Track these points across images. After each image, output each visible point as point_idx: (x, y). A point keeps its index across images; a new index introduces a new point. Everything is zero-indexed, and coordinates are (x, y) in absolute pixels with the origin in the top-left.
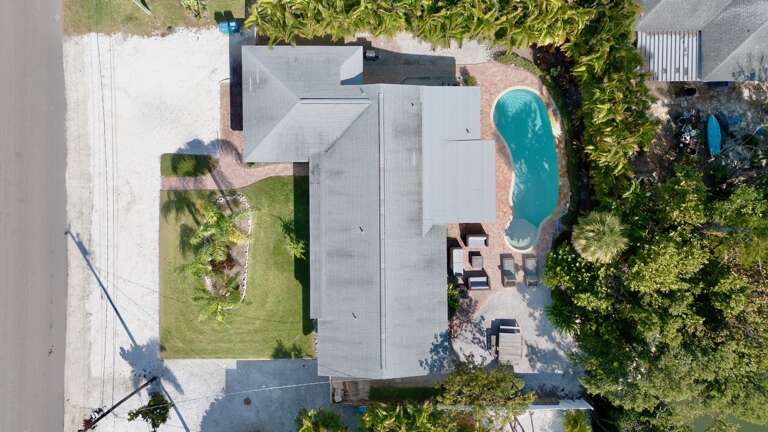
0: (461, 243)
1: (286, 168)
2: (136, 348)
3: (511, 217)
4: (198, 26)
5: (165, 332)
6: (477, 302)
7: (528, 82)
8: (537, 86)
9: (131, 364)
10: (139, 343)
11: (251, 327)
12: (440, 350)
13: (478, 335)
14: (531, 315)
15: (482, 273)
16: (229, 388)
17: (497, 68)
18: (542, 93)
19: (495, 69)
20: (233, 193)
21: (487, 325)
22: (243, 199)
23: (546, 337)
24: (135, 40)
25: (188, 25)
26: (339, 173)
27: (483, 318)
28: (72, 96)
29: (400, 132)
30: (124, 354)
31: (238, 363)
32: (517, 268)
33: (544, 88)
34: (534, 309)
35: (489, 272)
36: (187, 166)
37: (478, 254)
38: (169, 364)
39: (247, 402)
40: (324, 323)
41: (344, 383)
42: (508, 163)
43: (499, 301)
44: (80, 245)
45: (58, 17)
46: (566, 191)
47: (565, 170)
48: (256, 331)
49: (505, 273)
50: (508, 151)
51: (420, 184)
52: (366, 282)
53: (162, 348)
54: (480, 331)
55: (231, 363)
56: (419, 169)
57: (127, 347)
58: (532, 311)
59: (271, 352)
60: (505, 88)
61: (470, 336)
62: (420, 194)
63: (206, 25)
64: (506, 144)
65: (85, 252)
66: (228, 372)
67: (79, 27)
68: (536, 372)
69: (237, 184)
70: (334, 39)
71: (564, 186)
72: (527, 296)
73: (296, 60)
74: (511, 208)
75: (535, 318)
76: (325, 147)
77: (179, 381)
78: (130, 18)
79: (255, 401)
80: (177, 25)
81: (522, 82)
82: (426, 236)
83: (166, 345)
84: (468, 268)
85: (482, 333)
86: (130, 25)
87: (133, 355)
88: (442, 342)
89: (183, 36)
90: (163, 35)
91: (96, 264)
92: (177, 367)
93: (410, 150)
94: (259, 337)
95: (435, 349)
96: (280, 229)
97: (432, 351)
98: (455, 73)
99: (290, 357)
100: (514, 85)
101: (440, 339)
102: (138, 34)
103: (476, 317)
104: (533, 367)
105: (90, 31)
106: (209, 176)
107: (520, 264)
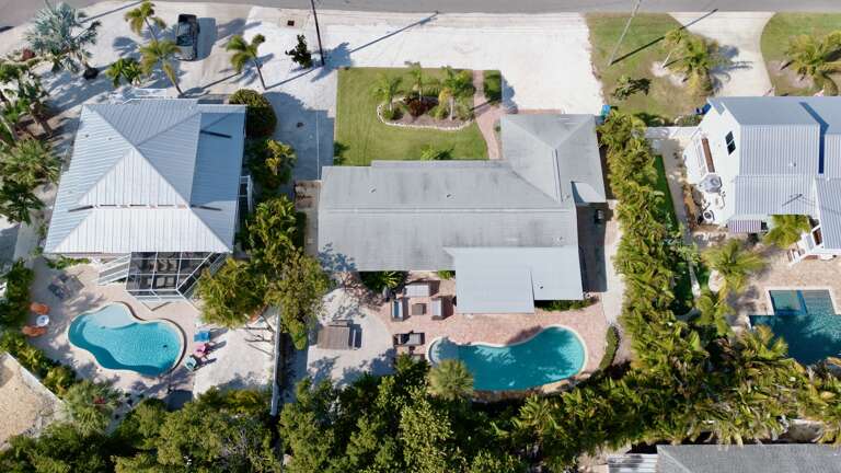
0: (434, 297)
1: (495, 154)
2: (348, 53)
3: (460, 344)
4: (605, 95)
5: (360, 71)
6: (379, 310)
7: (593, 359)
8: (589, 369)
9: (336, 49)
10: (352, 55)
11: (362, 128)
12: (339, 263)
13: (347, 311)
14: (365, 362)
15: (406, 317)
16: (311, 112)
17: (603, 330)
18: (583, 373)
19: (601, 329)
20: (473, 117)
21: (356, 320)
22: (468, 123)
23: (342, 377)
24: (587, 56)
25: (605, 89)
26: (496, 181)
27: (363, 316)
28: (540, 17)
29: (535, 226)
30: (343, 46)
31: (333, 119)
32: (412, 348)
33: (589, 376)
34: (371, 365)
35: (407, 322)
36: (493, 86)
37: (424, 312)
38: (334, 73)
39: (300, 125)
40: (367, 171)
41: (309, 197)
42: (512, 341)
43: (379, 333)
44: (428, 20)
45: (597, 10)
46: (488, 398)
47: (509, 397)
48: (358, 131)
49: (406, 337)
50: (524, 341)
51: (489, 245)
52: (403, 197)
53: (347, 69)
54: (350, 314)
55: (332, 113)
56: (504, 244)
57: (348, 47)
58: (369, 363)
59: (340, 141)
60: (584, 338)
61: (346, 305)
62: (482, 245)
63: (606, 100)
64: (530, 338)
65: (422, 23)
66: (325, 112)
67: (592, 22)
68: (308, 367)
69: (479, 120)
70: (609, 176)
71: (493, 395)
72: (383, 359)
73: (588, 151)
74: (469, 343)
75: (361, 366)
76: (517, 171)
77: (321, 80)
78: (603, 53)
79: (300, 131)
80: (603, 81)
81: (591, 354)
82: (444, 251)
83: (349, 72)
84: (411, 302)
85: (349, 315)
86: (598, 52)
87: (342, 50)
88: (347, 266)
89: (596, 86)
90: (594, 73)
91: (413, 29)
92: (332, 79)
93: (520, 236)
94: (353, 133)
95: (341, 258)
96: (444, 150)
97: (339, 255)
98: (592, 291)
99: (336, 155)
100: (589, 347)
101: (349, 263)
102: (593, 56)
103: (365, 310)
104: (313, 365)
105: (590, 28)
106: (486, 101)
107: (415, 352)
